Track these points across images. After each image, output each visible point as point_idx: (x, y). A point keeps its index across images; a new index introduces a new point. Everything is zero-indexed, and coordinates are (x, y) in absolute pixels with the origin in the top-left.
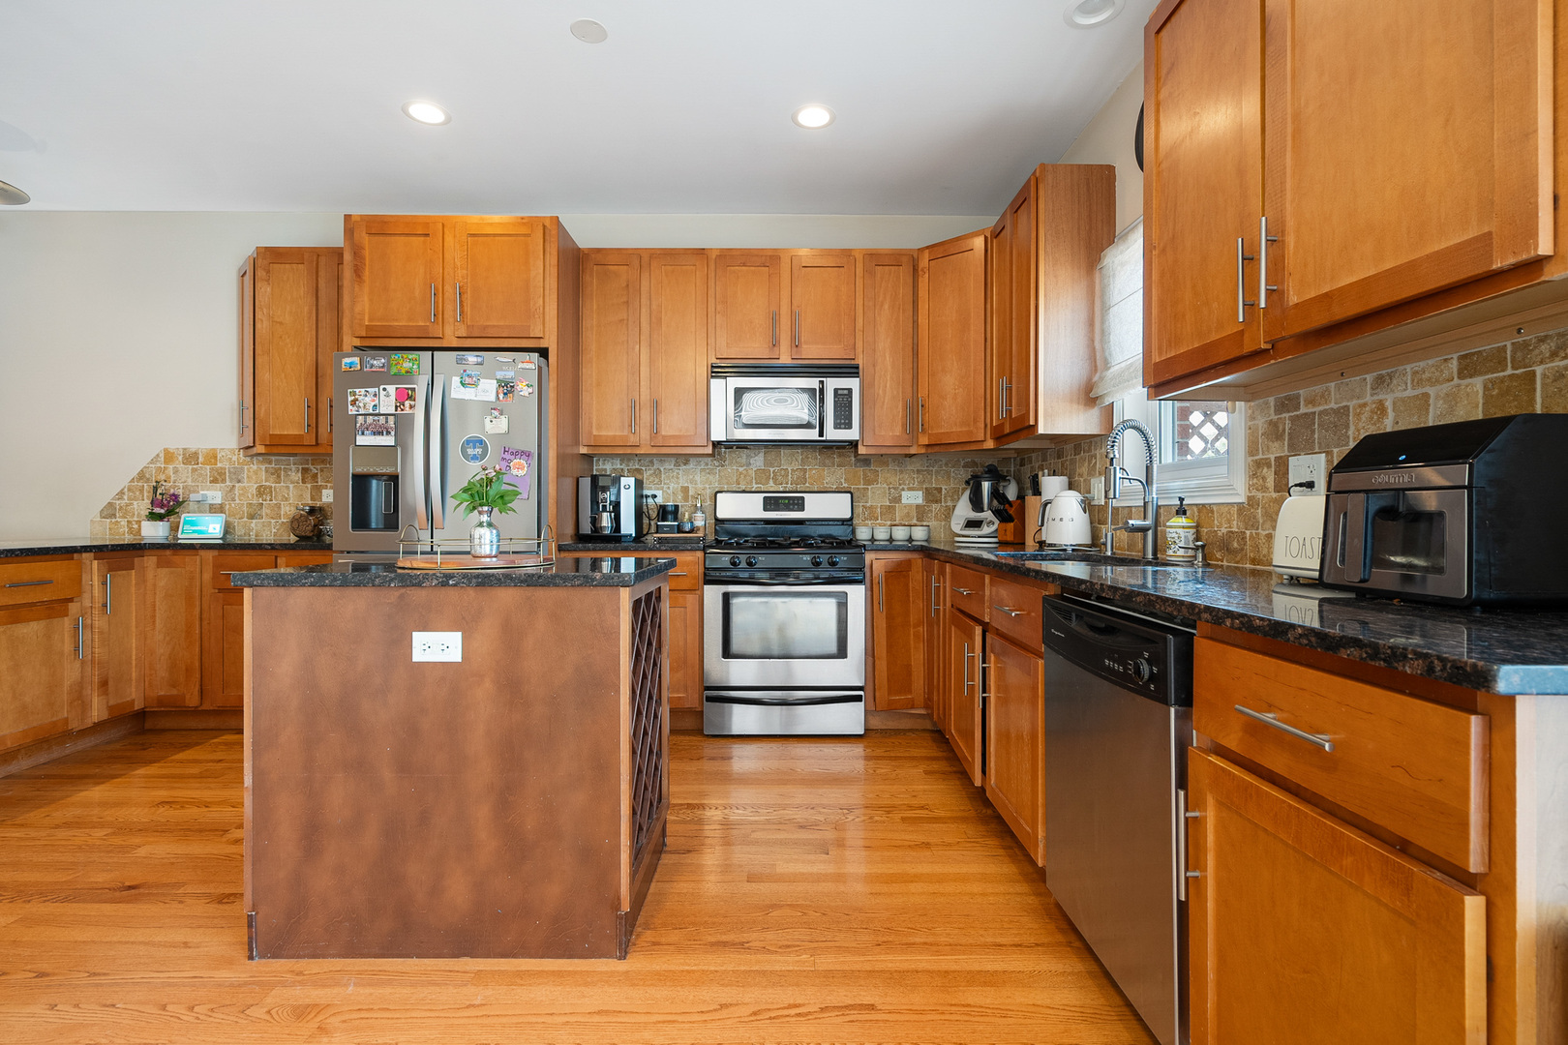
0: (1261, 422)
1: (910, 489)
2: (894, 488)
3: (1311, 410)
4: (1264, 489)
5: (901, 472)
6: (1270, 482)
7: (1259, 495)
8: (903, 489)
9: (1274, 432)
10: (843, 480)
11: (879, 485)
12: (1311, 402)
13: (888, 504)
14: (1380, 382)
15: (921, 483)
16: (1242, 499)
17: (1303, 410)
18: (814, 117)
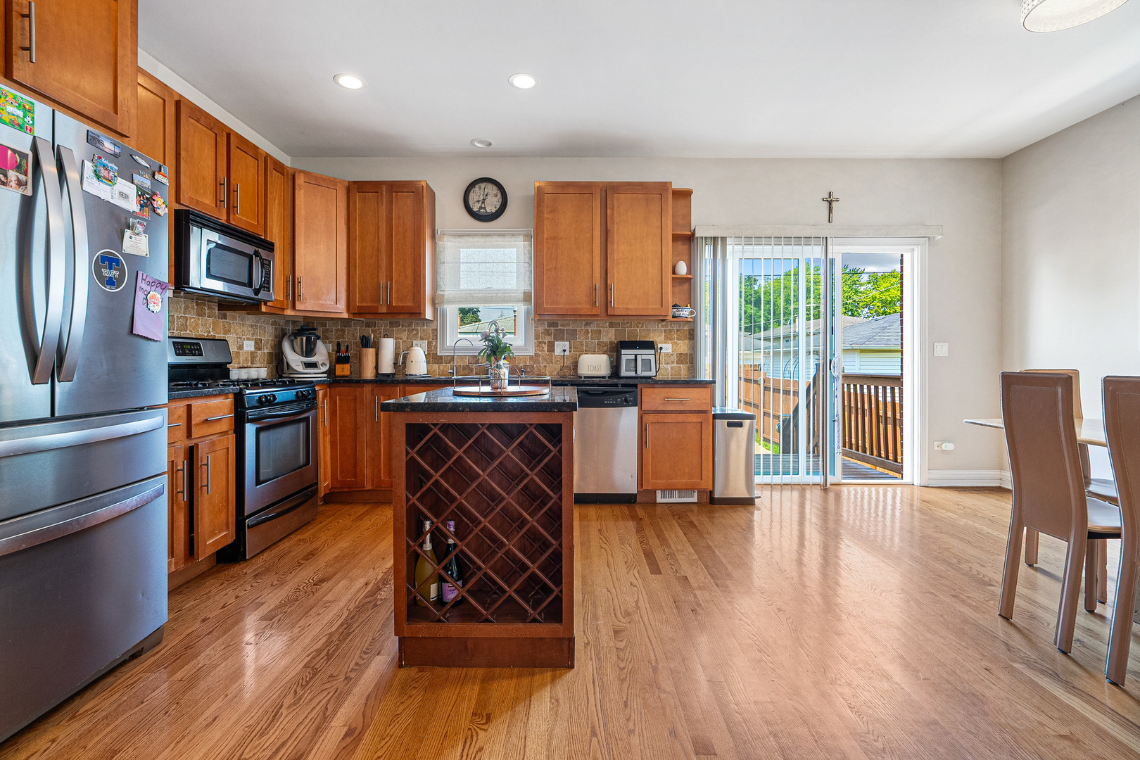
0: (541, 329)
1: (248, 339)
2: (240, 338)
3: (563, 328)
4: (543, 351)
5: (243, 325)
6: (546, 348)
7: (541, 353)
8: (244, 339)
9: (547, 333)
10: (211, 329)
11: (231, 335)
12: (561, 326)
13: (236, 350)
14: (587, 324)
15: (253, 334)
16: (532, 354)
17: (559, 328)
18: (351, 82)
